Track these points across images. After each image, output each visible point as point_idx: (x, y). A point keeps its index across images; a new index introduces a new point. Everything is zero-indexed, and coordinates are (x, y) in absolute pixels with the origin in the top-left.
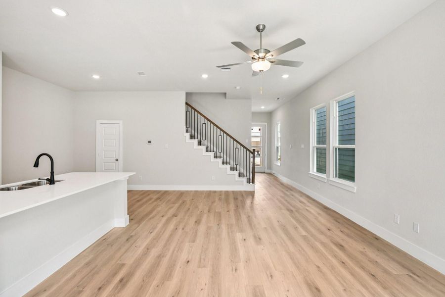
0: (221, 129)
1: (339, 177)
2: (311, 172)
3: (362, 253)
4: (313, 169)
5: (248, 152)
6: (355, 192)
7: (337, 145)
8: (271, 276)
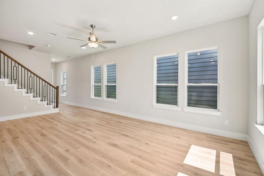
0: (31, 72)
1: (107, 98)
2: (91, 97)
3: (127, 122)
4: (92, 96)
5: (53, 89)
6: (116, 102)
7: (106, 84)
8: (94, 142)
